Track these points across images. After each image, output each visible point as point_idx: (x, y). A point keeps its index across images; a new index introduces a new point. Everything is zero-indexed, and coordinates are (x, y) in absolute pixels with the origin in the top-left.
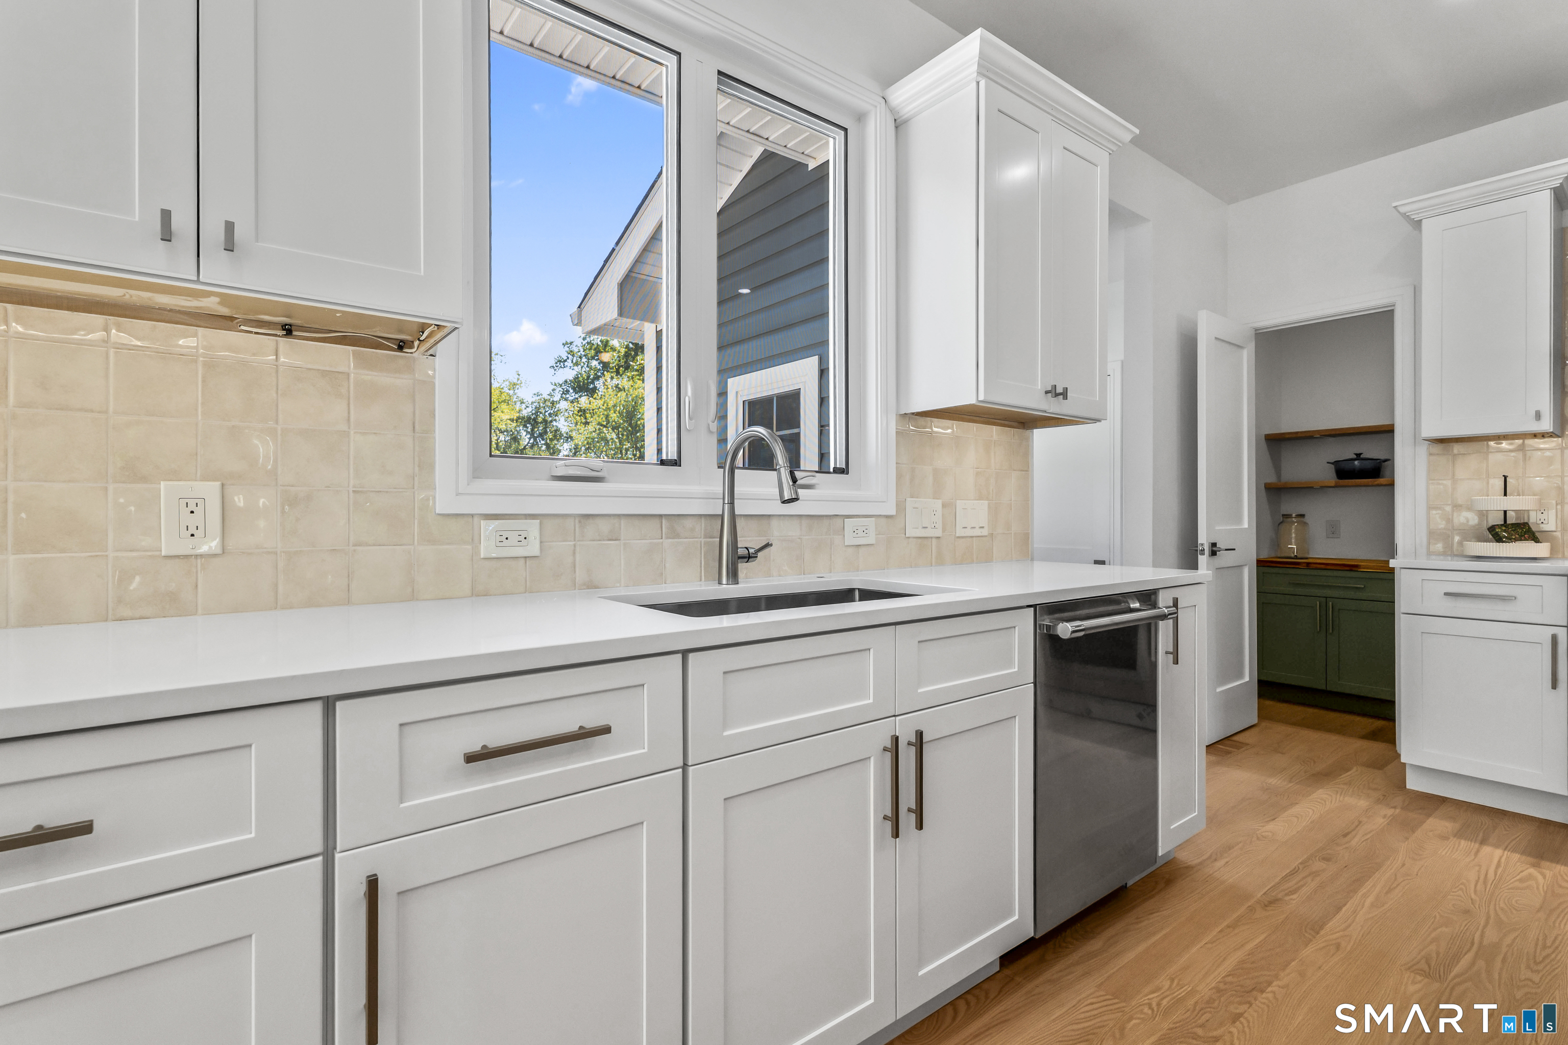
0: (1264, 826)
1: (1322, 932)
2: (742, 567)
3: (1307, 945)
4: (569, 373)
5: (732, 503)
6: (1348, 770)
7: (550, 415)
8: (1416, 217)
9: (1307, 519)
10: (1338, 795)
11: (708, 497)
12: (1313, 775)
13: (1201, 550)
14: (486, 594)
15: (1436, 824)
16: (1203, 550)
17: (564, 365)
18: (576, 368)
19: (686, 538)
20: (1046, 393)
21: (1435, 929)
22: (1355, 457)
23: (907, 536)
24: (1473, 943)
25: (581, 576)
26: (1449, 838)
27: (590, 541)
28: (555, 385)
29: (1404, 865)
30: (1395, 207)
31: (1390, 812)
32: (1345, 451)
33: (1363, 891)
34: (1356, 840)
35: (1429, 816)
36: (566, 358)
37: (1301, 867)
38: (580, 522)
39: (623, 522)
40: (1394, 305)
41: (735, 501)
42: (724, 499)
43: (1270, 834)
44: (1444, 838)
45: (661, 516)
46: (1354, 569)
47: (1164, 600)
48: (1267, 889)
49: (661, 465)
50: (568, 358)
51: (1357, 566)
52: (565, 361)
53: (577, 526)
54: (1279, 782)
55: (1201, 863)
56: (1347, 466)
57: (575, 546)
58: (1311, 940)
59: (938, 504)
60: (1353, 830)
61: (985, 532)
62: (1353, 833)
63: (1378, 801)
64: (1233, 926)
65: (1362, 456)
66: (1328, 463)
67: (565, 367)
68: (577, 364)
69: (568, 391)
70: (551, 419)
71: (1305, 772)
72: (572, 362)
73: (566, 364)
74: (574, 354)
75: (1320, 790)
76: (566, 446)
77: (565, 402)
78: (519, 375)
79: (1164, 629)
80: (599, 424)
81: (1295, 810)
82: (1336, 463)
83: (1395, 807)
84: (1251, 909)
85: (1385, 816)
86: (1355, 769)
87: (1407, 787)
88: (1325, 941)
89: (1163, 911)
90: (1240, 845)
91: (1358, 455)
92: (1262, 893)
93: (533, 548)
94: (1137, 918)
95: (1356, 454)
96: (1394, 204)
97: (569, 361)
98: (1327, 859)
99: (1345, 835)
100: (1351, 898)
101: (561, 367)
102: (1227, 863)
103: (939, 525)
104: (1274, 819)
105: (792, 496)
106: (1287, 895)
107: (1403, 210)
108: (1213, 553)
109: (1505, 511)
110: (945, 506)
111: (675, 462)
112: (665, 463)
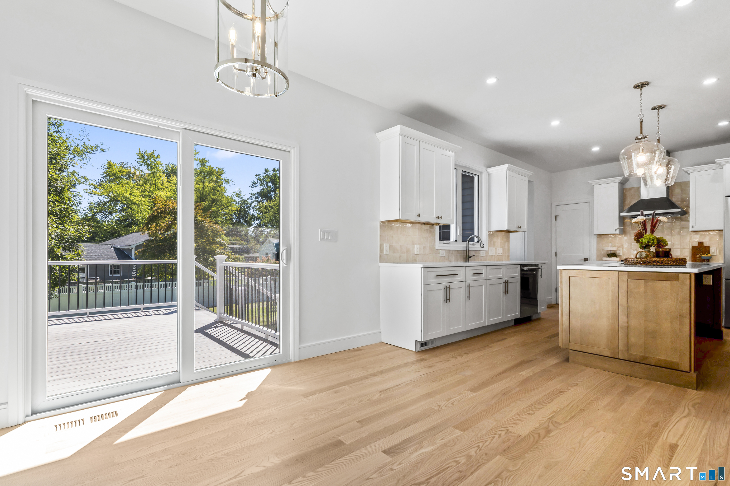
4: (258, 189)
5: (468, 248)
7: (247, 208)
8: (593, 185)
14: (440, 262)
17: (256, 185)
18: (261, 186)
19: (460, 254)
20: (516, 227)
23: (490, 255)
25: (449, 259)
28: (252, 194)
36: (257, 182)
39: (453, 251)
47: (540, 266)
50: (258, 182)
52: (257, 183)
53: (449, 252)
57: (449, 255)
59: (494, 248)
61: (502, 254)
67: (256, 186)
68: (261, 185)
69: (258, 197)
70: (247, 209)
72: (260, 184)
73: (257, 185)
74: (260, 180)
76: (255, 222)
77: (256, 202)
78: (240, 190)
79: (540, 270)
80: (274, 213)
97: (259, 183)
101: (255, 186)
103: (495, 253)
107: (590, 183)
109: (611, 251)
110: (495, 249)
111: (456, 241)
112: (455, 241)
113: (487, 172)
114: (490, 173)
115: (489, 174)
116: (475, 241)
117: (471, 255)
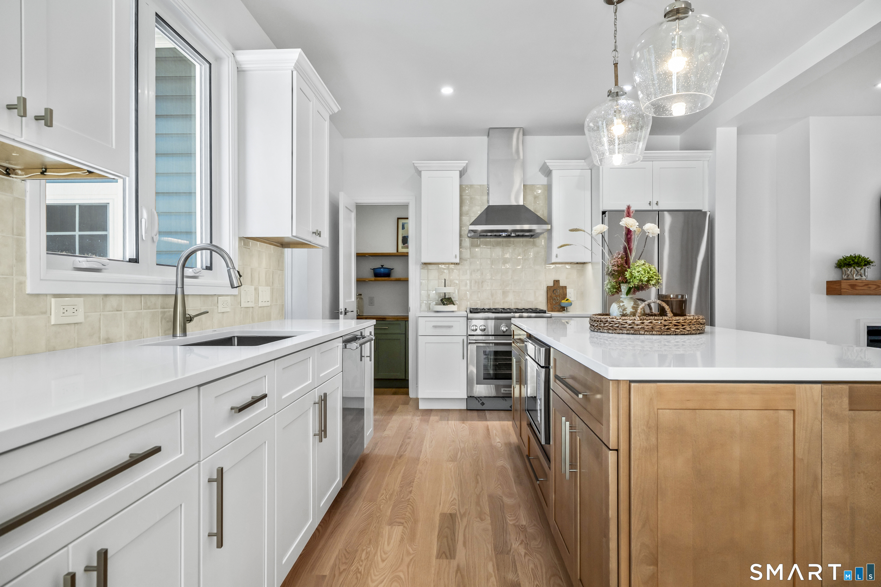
0: (383, 433)
1: (420, 460)
2: (189, 325)
3: (418, 465)
5: (183, 288)
6: (398, 407)
8: (420, 169)
9: (362, 297)
10: (400, 417)
11: (165, 284)
12: (388, 412)
13: (341, 312)
14: (54, 349)
15: (433, 418)
16: (342, 312)
19: (153, 309)
20: (313, 233)
21: (448, 449)
22: (381, 267)
23: (242, 306)
24: (459, 449)
25: (103, 334)
26: (439, 422)
27: (108, 312)
29: (431, 433)
30: (413, 163)
31: (419, 418)
32: (377, 264)
33: (424, 444)
34: (414, 429)
35: (430, 416)
37: (403, 443)
38: (103, 299)
39: (123, 299)
40: (409, 203)
41: (184, 286)
42: (177, 285)
43: (387, 435)
44: (437, 422)
45: (141, 295)
46: (384, 320)
48: (397, 453)
49: (129, 262)
51: (385, 318)
53: (101, 302)
54: (378, 417)
55: (370, 452)
56: (378, 271)
57: (100, 314)
58: (418, 463)
59: (253, 288)
60: (412, 426)
61: (269, 304)
62: (412, 427)
63: (413, 416)
64: (394, 467)
65: (383, 267)
66: (371, 269)
71: (385, 411)
75: (394, 416)
81: (390, 425)
82: (374, 269)
83: (419, 416)
84: (396, 460)
85: (418, 420)
86: (400, 406)
87: (419, 409)
88: (423, 462)
89: (368, 471)
90: (380, 442)
91: (382, 266)
92: (396, 455)
93: (80, 318)
94: (361, 477)
95: (381, 266)
96: (413, 162)
98: (409, 438)
99: (410, 429)
100: (422, 447)
102: (379, 449)
103: (253, 300)
104: (385, 430)
105: (239, 285)
106: (404, 452)
107: (416, 165)
108: (345, 313)
109: (445, 293)
110: (255, 289)
111: (135, 261)
112: (131, 261)
113: (237, 62)
114: (245, 66)
115: (240, 71)
116: (199, 265)
117: (191, 312)
